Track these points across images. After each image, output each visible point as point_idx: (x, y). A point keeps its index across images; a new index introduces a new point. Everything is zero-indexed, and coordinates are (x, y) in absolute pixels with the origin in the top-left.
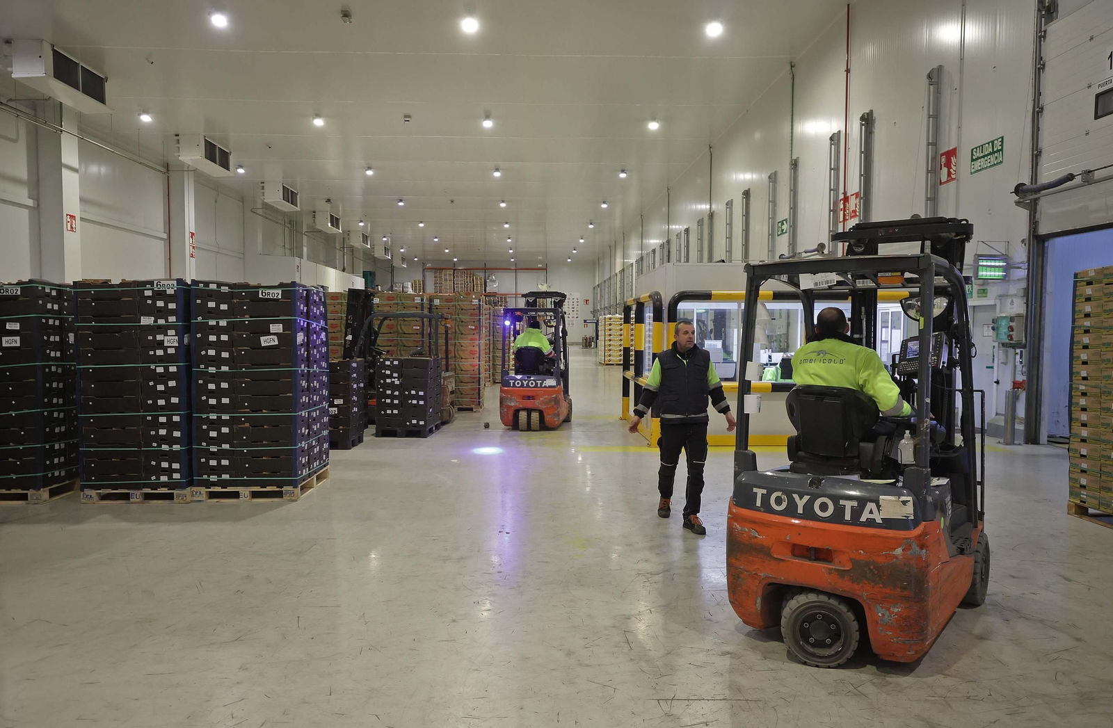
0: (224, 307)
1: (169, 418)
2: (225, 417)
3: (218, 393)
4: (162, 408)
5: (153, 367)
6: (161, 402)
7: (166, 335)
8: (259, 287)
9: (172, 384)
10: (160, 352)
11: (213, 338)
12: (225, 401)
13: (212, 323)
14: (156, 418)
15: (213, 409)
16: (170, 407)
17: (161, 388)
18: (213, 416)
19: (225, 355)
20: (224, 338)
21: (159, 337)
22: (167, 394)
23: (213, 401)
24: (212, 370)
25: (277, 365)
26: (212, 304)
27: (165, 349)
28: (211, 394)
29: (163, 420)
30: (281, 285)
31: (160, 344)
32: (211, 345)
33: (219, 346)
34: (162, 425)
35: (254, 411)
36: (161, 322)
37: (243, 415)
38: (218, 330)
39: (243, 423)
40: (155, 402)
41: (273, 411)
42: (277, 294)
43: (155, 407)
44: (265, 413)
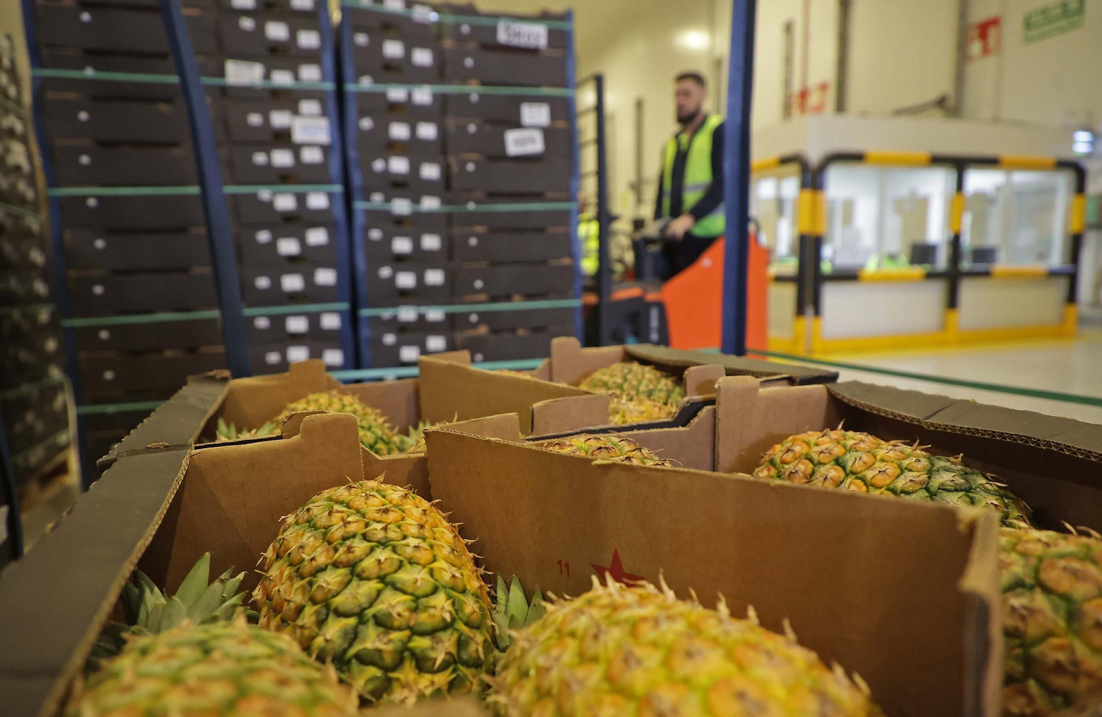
0: (423, 57)
1: (314, 319)
2: (435, 314)
3: (417, 261)
4: (293, 297)
5: (264, 193)
6: (292, 283)
7: (296, 112)
8: (497, 16)
9: (317, 237)
10: (282, 158)
11: (399, 131)
12: (435, 277)
13: (397, 93)
14: (278, 322)
15: (405, 296)
16: (312, 294)
17: (288, 247)
18: (407, 314)
19: (430, 171)
20: (427, 131)
21: (280, 119)
22: (304, 262)
23: (406, 280)
24: (401, 206)
25: (538, 196)
26: (393, 49)
27: (296, 149)
28: (400, 261)
29: (297, 325)
30: (544, 17)
31: (283, 138)
32: (394, 148)
33: (414, 149)
34: (297, 339)
35: (494, 299)
36: (282, 79)
37: (473, 310)
38: (410, 113)
39: (474, 326)
40: (276, 283)
41: (530, 297)
42: (536, 35)
43: (277, 296)
44: (518, 304)
